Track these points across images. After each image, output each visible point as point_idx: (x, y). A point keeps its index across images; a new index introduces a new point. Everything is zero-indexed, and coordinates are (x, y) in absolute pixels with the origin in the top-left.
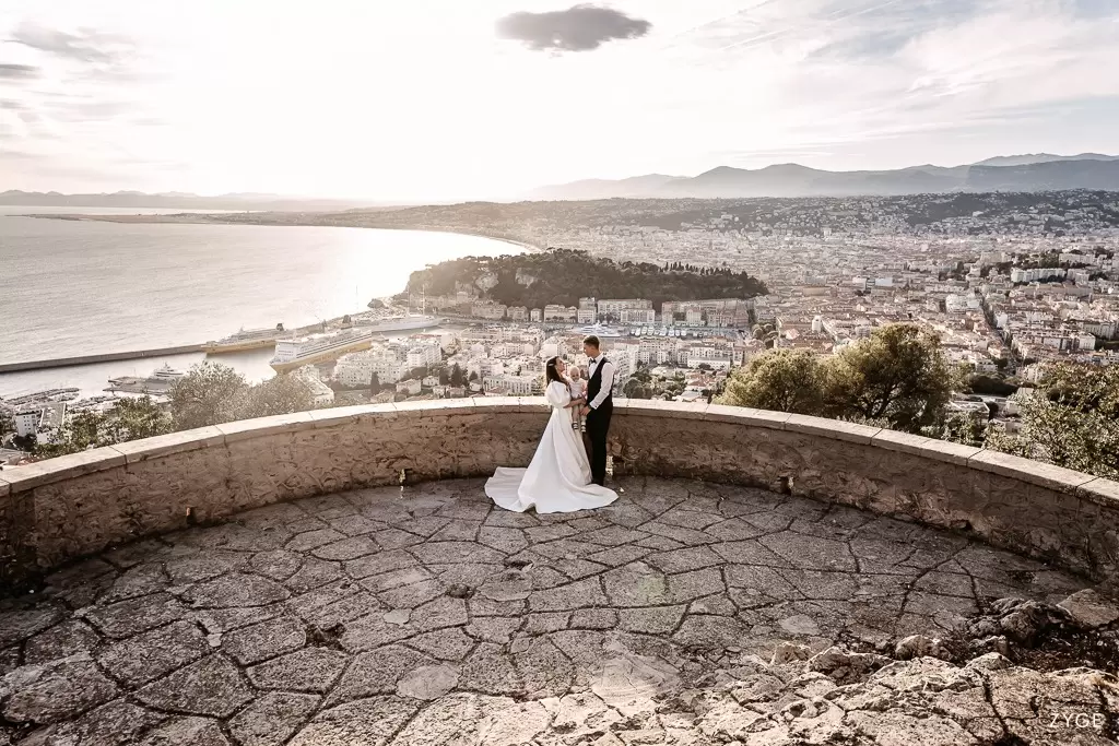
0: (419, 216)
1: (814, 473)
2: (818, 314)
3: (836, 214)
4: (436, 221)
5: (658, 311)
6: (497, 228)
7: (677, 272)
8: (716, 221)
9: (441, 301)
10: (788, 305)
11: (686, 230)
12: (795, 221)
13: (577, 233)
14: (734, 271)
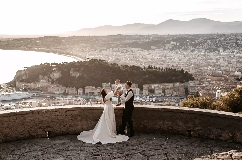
0: (21, 43)
1: (199, 128)
2: (219, 89)
3: (225, 42)
4: (29, 46)
5: (141, 89)
6: (61, 49)
7: (150, 70)
8: (168, 45)
9: (32, 85)
10: (204, 85)
11: (154, 50)
12: (206, 45)
13: (100, 51)
14: (177, 69)
